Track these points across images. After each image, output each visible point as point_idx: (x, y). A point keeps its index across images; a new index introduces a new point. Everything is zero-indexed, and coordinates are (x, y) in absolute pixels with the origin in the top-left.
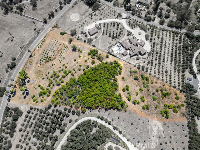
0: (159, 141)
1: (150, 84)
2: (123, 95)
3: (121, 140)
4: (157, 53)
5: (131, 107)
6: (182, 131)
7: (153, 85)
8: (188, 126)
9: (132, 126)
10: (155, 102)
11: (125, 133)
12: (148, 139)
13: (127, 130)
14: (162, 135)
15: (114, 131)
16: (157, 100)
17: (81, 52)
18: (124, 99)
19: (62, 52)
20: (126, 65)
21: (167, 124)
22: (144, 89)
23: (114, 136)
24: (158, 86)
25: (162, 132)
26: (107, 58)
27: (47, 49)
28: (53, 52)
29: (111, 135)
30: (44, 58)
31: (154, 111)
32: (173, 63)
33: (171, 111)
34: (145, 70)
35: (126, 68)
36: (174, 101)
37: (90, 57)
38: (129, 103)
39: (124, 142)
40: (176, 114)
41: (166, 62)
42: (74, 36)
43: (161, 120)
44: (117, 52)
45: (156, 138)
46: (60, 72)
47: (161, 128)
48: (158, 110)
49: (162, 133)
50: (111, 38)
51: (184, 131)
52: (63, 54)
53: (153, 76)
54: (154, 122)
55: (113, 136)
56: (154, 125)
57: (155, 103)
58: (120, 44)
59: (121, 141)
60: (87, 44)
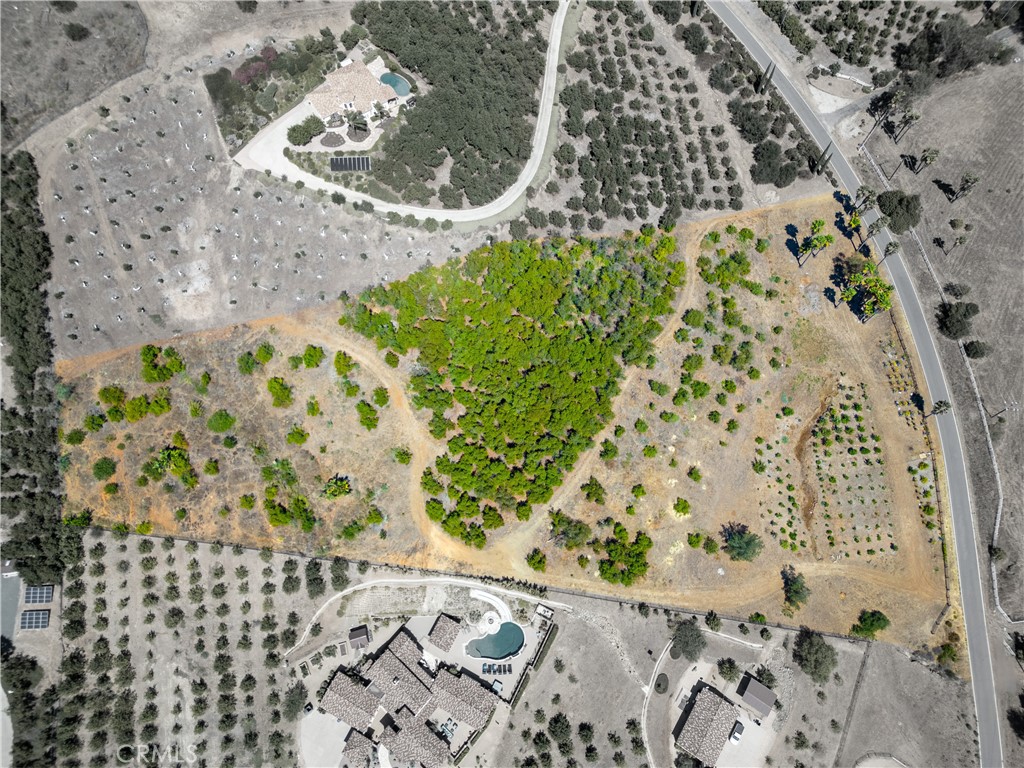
0: (175, 239)
1: (259, 492)
2: (375, 369)
3: (328, 178)
4: (251, 738)
5: (325, 331)
6: (76, 315)
7: (242, 492)
8: (51, 344)
9: (300, 246)
10: (215, 408)
11: (320, 205)
12: (223, 229)
13: (317, 219)
14: (168, 266)
15: (368, 198)
16: (209, 416)
17: (693, 540)
18: (367, 355)
19: (790, 498)
20: (415, 550)
21: (147, 320)
22: (285, 452)
23: (359, 178)
24: (212, 496)
25: (166, 281)
26: (536, 551)
27: (877, 481)
28: (832, 479)
29: (373, 178)
30: (853, 425)
31: (213, 362)
32: (139, 707)
33: (137, 387)
34: (301, 572)
35: (407, 530)
36: (121, 447)
37: (631, 527)
38: (338, 341)
39: (315, 172)
40: (109, 382)
41: (187, 690)
42: (793, 634)
43: (179, 331)
44: (491, 621)
45: (192, 248)
46: (729, 386)
47: (173, 295)
48: (198, 373)
49: (165, 275)
50: (574, 720)
51: (71, 316)
52: (774, 491)
53: (252, 546)
54: (208, 313)
55: (364, 176)
56: (208, 294)
57: (217, 398)
58: (497, 687)
59: (328, 170)
60: (692, 606)
